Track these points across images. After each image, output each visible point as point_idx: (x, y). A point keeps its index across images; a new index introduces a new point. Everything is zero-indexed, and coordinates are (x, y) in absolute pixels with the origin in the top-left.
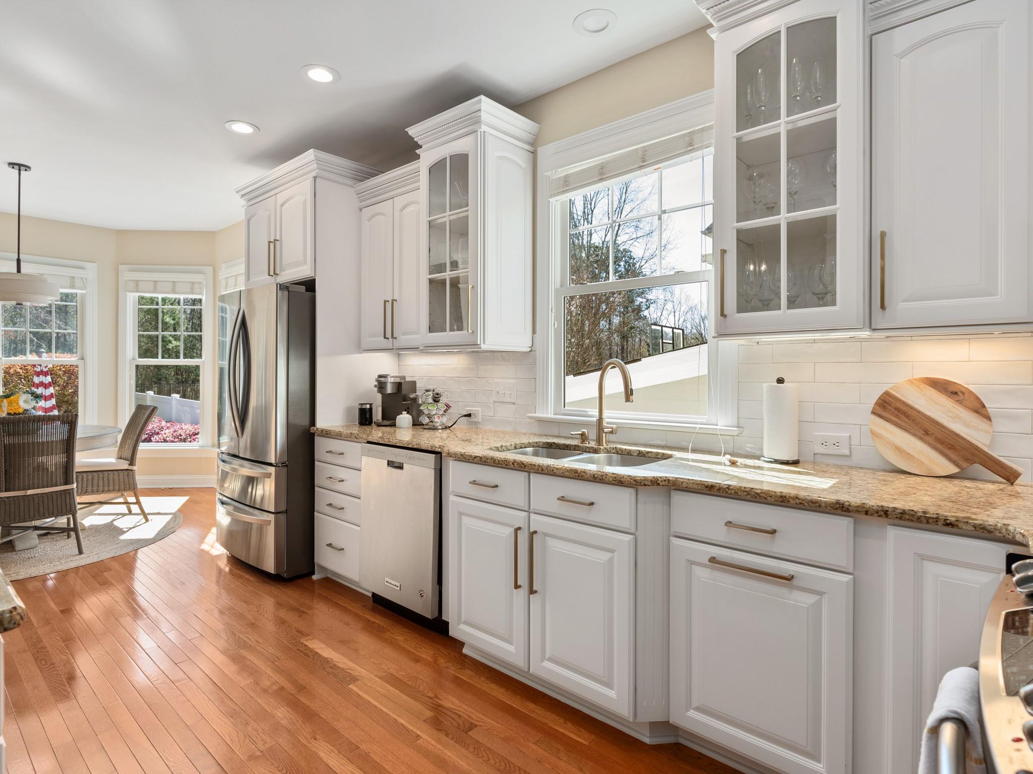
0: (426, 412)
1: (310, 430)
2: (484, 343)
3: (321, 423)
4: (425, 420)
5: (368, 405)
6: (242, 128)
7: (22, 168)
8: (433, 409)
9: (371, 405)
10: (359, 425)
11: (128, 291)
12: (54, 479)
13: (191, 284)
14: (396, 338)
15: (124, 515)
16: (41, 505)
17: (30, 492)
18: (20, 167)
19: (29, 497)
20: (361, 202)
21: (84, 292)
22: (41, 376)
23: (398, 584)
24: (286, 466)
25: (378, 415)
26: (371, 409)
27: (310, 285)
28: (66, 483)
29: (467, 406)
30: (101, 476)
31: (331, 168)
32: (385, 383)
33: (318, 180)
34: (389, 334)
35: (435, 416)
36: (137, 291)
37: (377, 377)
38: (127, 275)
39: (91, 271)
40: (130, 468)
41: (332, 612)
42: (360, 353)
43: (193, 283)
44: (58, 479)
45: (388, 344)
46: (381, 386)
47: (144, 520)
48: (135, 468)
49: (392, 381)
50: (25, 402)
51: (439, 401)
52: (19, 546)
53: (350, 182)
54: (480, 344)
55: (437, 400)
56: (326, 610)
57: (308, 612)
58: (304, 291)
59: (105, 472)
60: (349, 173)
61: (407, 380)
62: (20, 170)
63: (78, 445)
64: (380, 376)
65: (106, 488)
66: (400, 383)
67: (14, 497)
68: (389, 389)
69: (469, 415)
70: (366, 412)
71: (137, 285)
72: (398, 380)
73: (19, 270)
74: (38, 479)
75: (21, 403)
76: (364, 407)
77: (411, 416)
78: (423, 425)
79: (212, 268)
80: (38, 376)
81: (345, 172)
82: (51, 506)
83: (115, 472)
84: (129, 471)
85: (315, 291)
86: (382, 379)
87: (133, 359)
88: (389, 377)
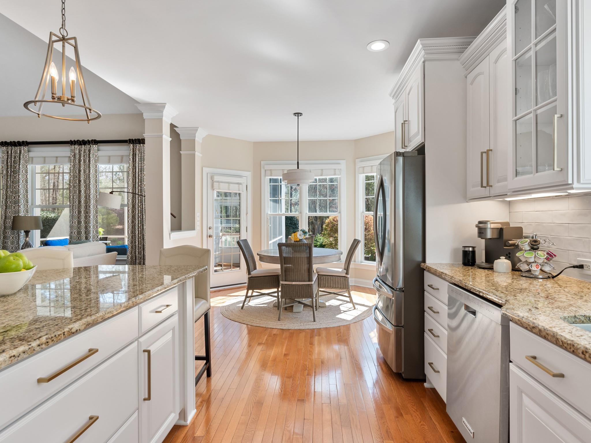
0: (523, 260)
1: (420, 266)
2: (579, 181)
3: (431, 261)
4: (524, 267)
5: (471, 248)
6: (378, 46)
7: (299, 115)
8: (530, 256)
9: (473, 248)
10: (462, 265)
11: (360, 174)
12: (304, 278)
14: (491, 186)
15: (347, 302)
16: (299, 290)
17: (294, 283)
18: (298, 114)
19: (294, 286)
20: (467, 70)
21: (340, 176)
23: (472, 431)
24: (403, 291)
25: (481, 257)
26: (473, 252)
27: (421, 150)
28: (309, 281)
29: (579, 256)
30: (332, 278)
31: (437, 49)
32: (485, 229)
33: (426, 63)
34: (485, 184)
35: (533, 264)
36: (364, 173)
37: (477, 223)
38: (359, 165)
39: (343, 165)
40: (346, 276)
41: (422, 425)
42: (467, 202)
44: (306, 278)
45: (484, 192)
46: (481, 232)
47: (353, 308)
48: (348, 276)
49: (492, 227)
50: (300, 235)
51: (538, 248)
52: (295, 310)
53: (455, 56)
54: (573, 183)
55: (535, 247)
56: (419, 420)
57: (404, 416)
58: (417, 155)
59: (334, 277)
60: (452, 49)
61: (511, 226)
62: (298, 116)
63: (314, 261)
64: (480, 222)
65: (334, 286)
66: (501, 228)
67: (288, 284)
68: (489, 235)
69: (581, 267)
70: (469, 254)
71: (363, 170)
72: (499, 226)
73: (298, 168)
74: (297, 277)
75: (298, 236)
76: (467, 249)
77: (510, 261)
78: (521, 271)
81: (450, 49)
82: (302, 292)
83: (339, 277)
84: (346, 278)
85: (425, 155)
86: (481, 225)
87: (363, 212)
88: (489, 223)
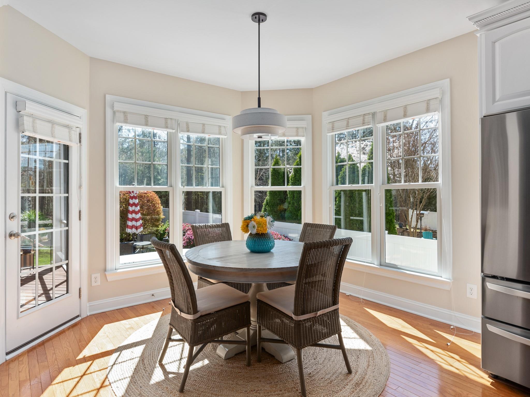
7: (261, 18)
13: (297, 129)
22: (134, 199)
43: (297, 128)
62: (259, 21)
73: (259, 106)
79: (311, 115)
80: (132, 199)
